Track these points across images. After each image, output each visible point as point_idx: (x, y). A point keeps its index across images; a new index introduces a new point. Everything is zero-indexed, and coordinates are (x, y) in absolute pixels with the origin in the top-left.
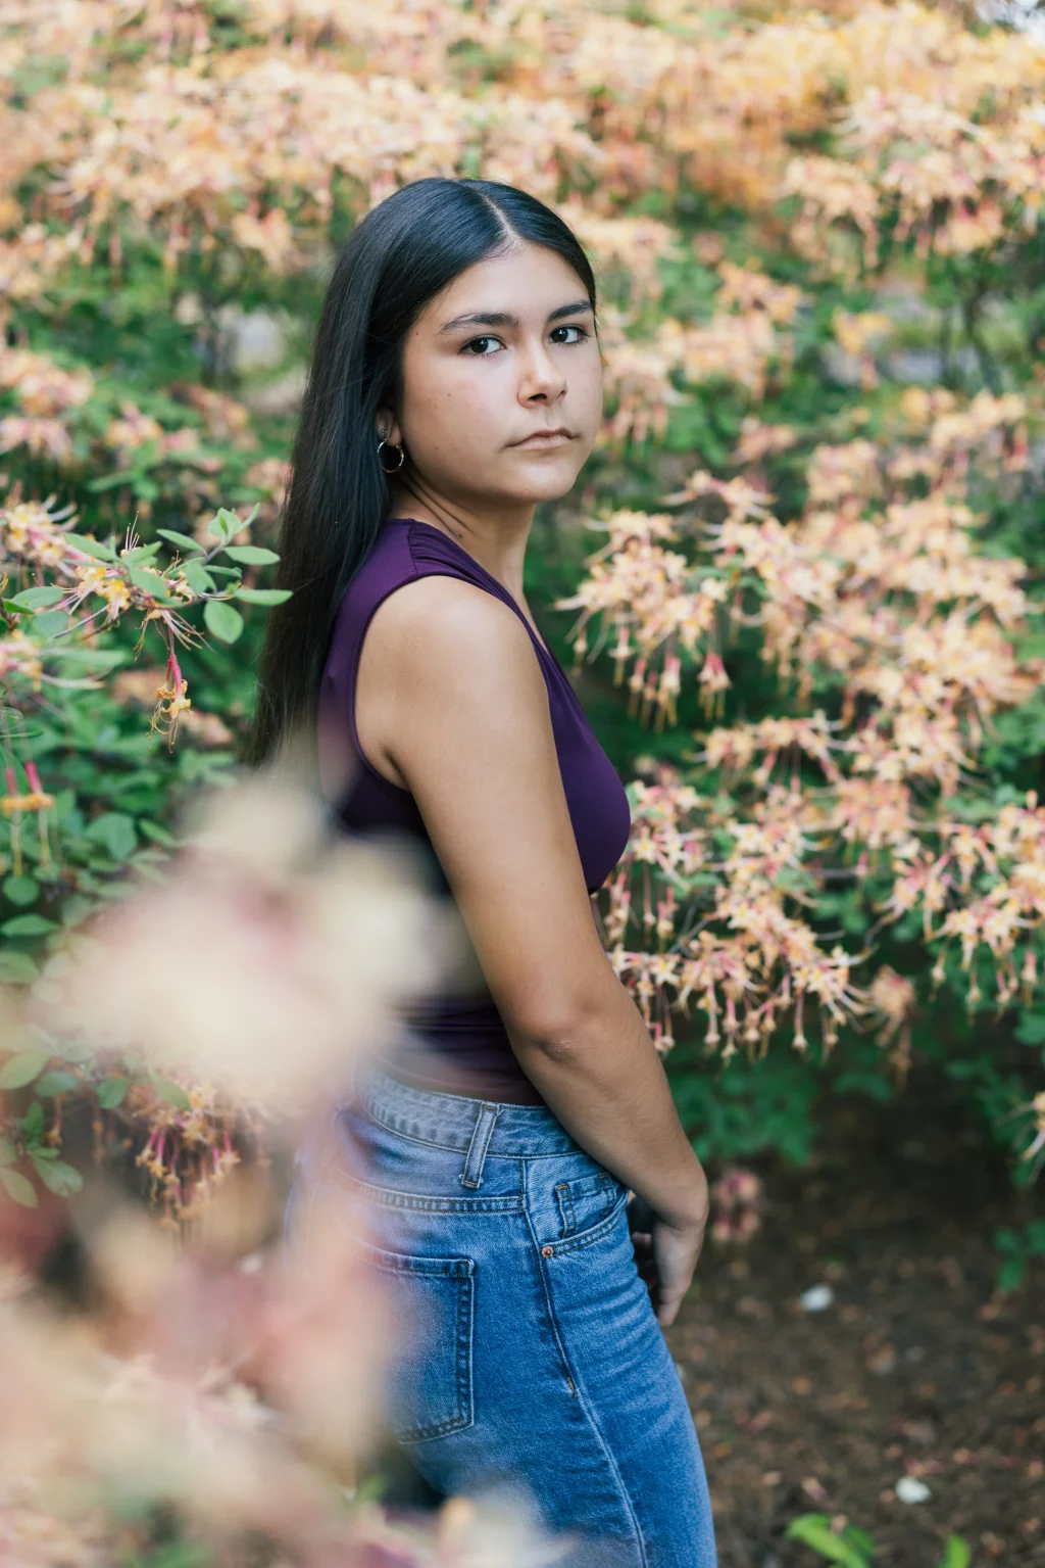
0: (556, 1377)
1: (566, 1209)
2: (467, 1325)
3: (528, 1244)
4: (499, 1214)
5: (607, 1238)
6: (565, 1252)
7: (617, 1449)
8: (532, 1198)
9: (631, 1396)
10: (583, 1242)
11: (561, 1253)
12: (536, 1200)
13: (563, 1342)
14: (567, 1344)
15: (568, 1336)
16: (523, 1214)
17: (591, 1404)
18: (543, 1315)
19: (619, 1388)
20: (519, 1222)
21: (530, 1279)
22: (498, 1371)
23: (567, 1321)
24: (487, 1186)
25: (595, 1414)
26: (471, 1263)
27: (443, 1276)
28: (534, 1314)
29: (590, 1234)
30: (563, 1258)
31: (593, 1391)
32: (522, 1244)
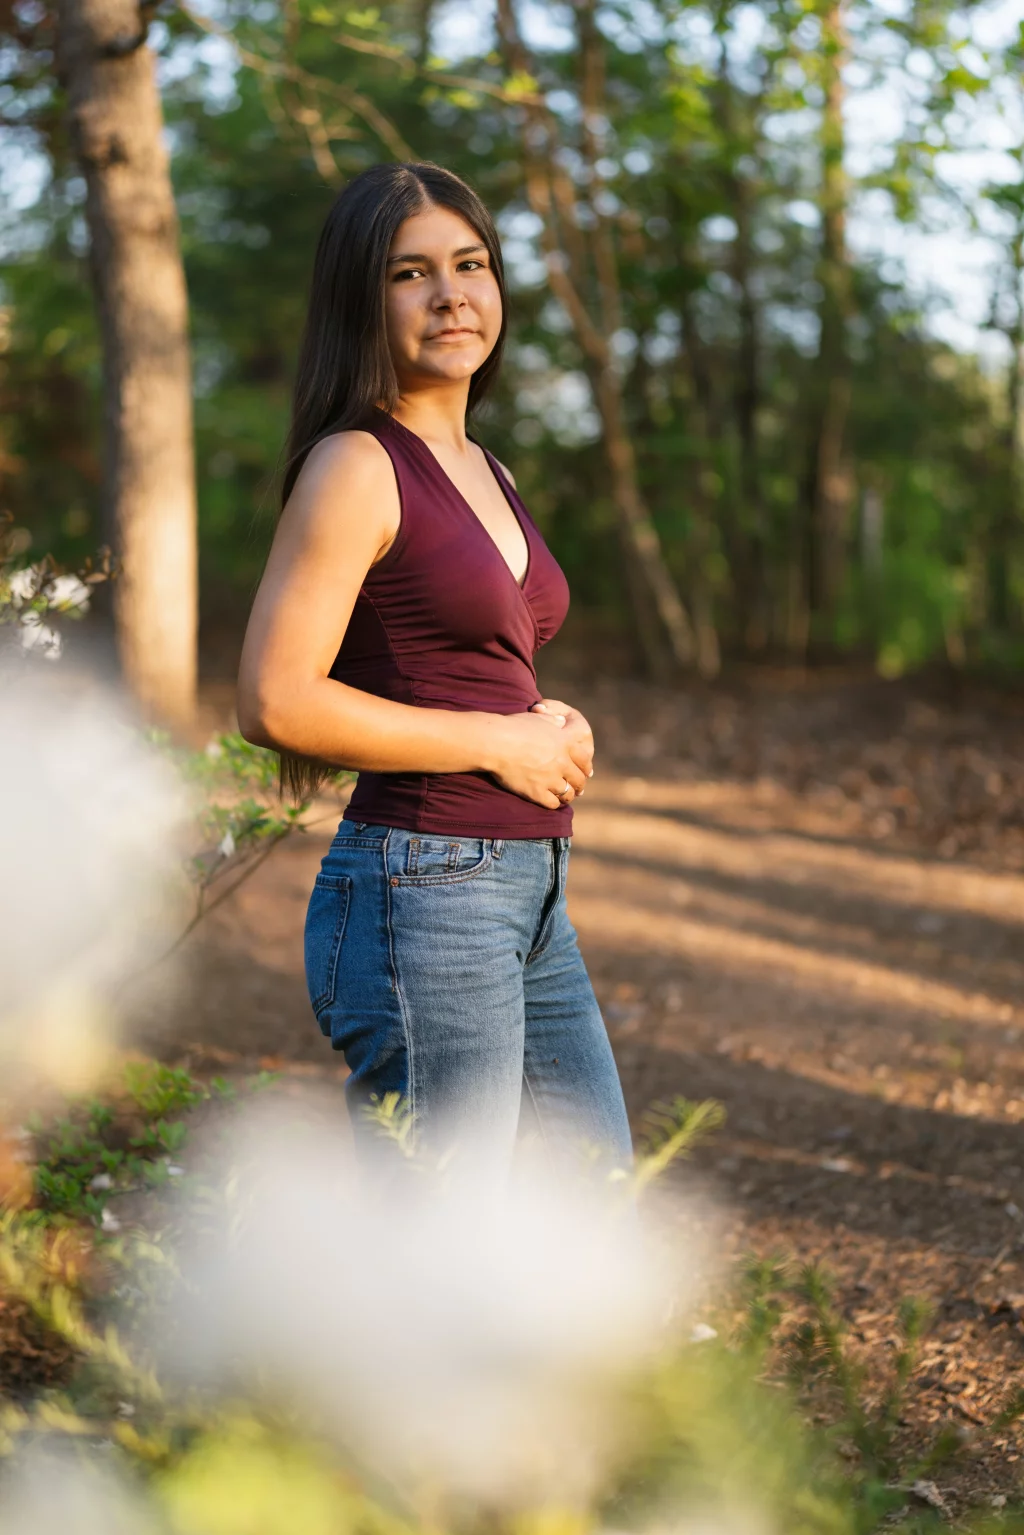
0: (385, 974)
1: (413, 856)
2: (341, 924)
3: (381, 873)
4: (369, 850)
5: (444, 886)
6: (407, 885)
7: (418, 1042)
8: (391, 844)
9: (441, 1010)
10: (422, 882)
11: (403, 885)
12: (395, 846)
13: (393, 949)
14: (396, 952)
15: (398, 946)
16: (382, 853)
17: (406, 1002)
18: (383, 925)
19: (432, 999)
20: (379, 857)
21: (380, 898)
22: (352, 962)
23: (401, 935)
24: (367, 830)
25: (408, 1010)
26: (348, 879)
27: (336, 888)
28: (378, 923)
29: (430, 879)
30: (405, 889)
31: (410, 993)
32: (379, 873)
